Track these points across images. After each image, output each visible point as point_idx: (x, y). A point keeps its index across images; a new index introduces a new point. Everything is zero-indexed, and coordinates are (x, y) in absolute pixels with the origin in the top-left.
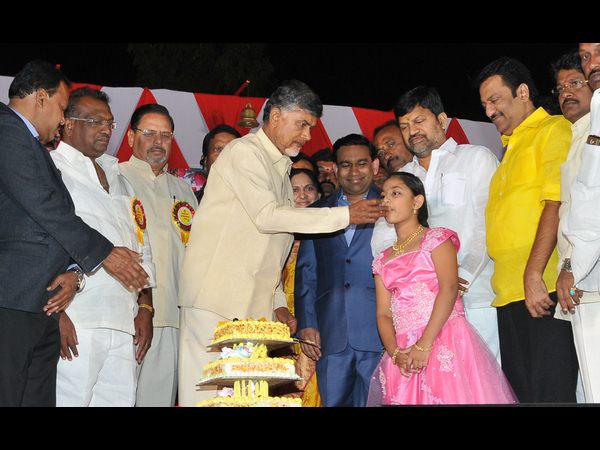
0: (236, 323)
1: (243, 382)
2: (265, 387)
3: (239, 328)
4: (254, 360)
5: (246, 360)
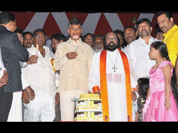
5: (86, 106)
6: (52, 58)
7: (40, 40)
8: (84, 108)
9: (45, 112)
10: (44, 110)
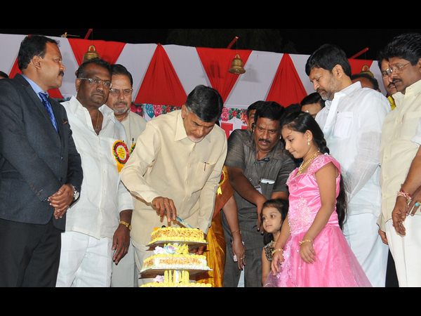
0: (164, 229)
1: (170, 271)
2: (187, 275)
3: (165, 233)
4: (177, 256)
5: (171, 256)
6: (117, 140)
7: (99, 91)
8: (167, 262)
9: (85, 273)
10: (83, 269)
